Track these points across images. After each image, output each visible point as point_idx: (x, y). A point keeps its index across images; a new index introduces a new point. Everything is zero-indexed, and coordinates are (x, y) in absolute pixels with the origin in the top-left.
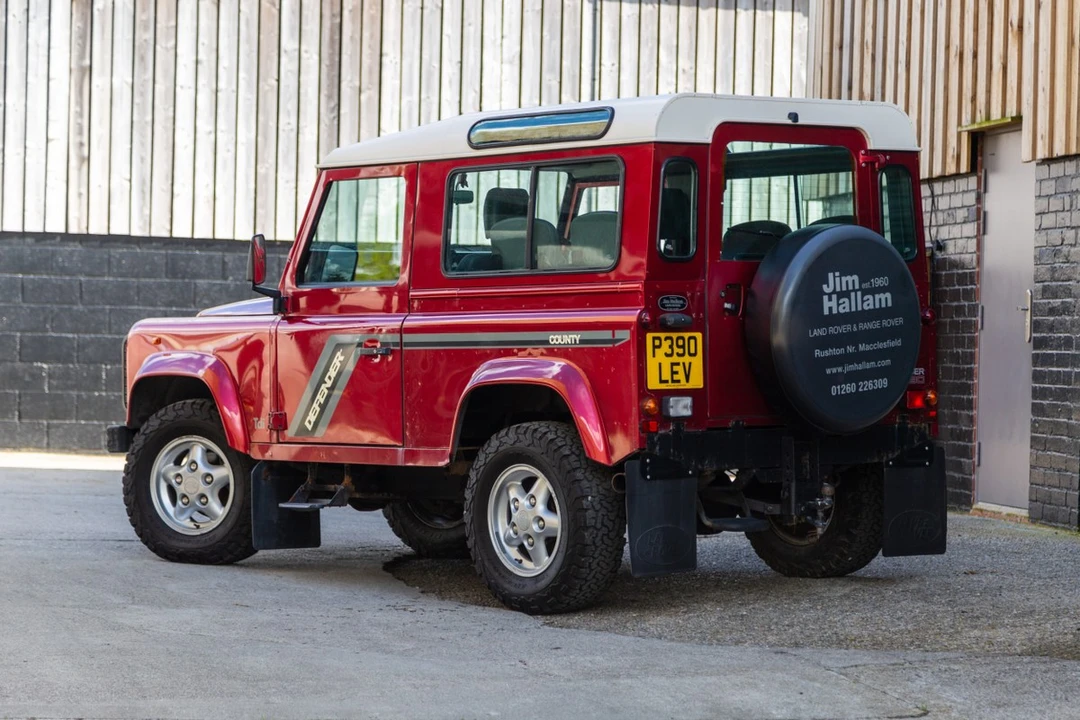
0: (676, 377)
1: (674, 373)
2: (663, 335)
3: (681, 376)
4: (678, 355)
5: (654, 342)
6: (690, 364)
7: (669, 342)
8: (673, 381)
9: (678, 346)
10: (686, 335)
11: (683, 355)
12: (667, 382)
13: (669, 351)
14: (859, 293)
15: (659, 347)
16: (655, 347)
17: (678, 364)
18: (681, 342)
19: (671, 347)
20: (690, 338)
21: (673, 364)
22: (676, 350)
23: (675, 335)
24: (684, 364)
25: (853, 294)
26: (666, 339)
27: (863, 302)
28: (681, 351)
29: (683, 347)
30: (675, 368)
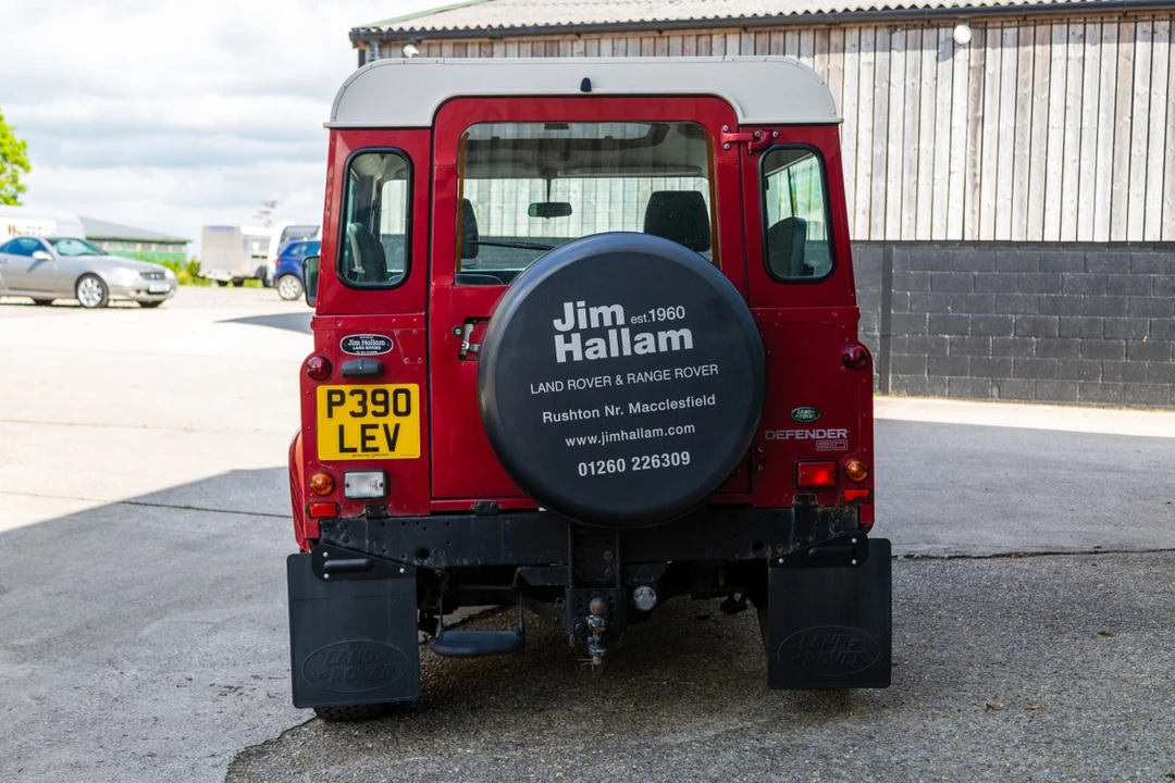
0: (369, 444)
1: (365, 438)
2: (347, 389)
3: (381, 441)
4: (375, 414)
5: (330, 398)
6: (397, 426)
7: (359, 397)
8: (364, 449)
9: (375, 402)
10: (391, 388)
11: (385, 413)
12: (355, 450)
13: (359, 409)
14: (625, 332)
15: (342, 402)
16: (331, 404)
17: (376, 426)
18: (380, 397)
19: (363, 403)
20: (397, 392)
21: (364, 427)
22: (371, 407)
23: (369, 389)
24: (386, 426)
25: (613, 334)
26: (352, 393)
27: (633, 343)
28: (381, 409)
29: (385, 403)
30: (369, 432)
